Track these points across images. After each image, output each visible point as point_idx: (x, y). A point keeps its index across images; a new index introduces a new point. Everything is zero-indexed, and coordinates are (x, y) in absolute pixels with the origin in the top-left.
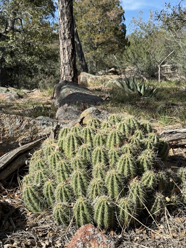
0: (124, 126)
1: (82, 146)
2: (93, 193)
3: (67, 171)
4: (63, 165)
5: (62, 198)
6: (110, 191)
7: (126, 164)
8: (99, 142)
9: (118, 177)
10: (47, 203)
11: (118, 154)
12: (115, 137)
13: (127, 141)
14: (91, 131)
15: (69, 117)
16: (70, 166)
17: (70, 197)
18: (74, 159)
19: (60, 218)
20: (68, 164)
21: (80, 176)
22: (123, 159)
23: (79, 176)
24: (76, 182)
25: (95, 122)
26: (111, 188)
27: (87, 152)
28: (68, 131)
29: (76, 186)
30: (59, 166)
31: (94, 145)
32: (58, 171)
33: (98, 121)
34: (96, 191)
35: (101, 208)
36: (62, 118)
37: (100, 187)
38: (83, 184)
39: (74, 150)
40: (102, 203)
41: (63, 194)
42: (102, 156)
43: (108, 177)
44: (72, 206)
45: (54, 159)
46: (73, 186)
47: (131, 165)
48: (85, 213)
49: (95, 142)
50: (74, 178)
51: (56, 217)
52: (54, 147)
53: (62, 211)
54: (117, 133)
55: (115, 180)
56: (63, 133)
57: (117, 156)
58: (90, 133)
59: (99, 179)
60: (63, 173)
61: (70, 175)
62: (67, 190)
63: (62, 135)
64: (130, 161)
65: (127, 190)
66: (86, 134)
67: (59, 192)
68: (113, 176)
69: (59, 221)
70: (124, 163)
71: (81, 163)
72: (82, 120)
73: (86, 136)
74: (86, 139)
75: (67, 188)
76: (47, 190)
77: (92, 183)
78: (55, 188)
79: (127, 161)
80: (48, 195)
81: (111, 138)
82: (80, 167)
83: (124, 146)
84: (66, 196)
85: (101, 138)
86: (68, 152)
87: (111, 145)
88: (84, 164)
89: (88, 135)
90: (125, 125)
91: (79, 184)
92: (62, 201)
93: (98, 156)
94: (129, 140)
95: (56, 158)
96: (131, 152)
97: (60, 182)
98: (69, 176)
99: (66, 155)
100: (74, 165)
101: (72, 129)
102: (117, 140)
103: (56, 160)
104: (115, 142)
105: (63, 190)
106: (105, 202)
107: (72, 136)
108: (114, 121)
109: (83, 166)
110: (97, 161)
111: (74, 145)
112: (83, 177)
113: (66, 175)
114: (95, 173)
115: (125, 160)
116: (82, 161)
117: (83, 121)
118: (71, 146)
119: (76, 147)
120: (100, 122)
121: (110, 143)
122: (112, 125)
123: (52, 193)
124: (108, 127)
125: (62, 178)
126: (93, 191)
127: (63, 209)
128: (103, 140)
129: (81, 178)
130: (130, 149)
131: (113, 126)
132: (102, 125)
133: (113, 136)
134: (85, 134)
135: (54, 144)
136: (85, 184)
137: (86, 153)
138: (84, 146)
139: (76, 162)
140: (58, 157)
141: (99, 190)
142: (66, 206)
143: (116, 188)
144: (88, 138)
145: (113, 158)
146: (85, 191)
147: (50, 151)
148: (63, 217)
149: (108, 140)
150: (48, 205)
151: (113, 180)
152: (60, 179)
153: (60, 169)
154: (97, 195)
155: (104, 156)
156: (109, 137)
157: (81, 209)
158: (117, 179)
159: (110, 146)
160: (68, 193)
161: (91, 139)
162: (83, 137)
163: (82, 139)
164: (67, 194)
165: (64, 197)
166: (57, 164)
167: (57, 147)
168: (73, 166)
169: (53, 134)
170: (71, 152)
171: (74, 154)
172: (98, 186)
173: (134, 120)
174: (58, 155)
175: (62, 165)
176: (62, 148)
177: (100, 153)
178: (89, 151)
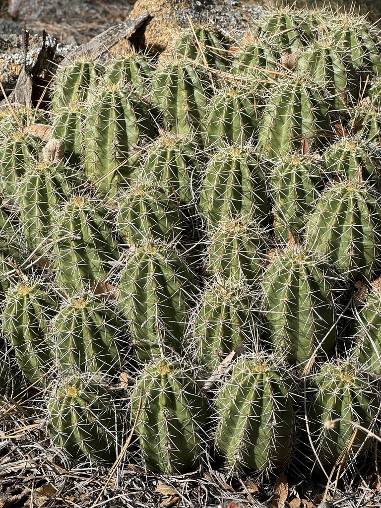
0: (329, 60)
1: (158, 142)
2: (210, 340)
3: (99, 245)
4: (85, 220)
5: (83, 354)
6: (279, 332)
7: (350, 223)
8: (228, 128)
9: (319, 276)
10: (15, 370)
11: (314, 180)
12: (298, 109)
13: (345, 123)
14: (195, 79)
15: (59, 12)
16: (110, 226)
17: (115, 352)
18: (126, 196)
19: (78, 435)
20: (102, 214)
21: (158, 269)
22: (334, 203)
23: (152, 269)
24: (141, 295)
25: (208, 42)
26: (284, 321)
27: (182, 166)
28: (93, 73)
29: (141, 310)
30: (65, 225)
31: (205, 135)
32: (63, 245)
33: (220, 36)
34: (227, 331)
35: (249, 402)
36: (35, 16)
37: (242, 315)
38: (169, 302)
39: (123, 157)
40: (255, 386)
41: (88, 341)
42: (247, 187)
43: (275, 275)
44: (123, 386)
45: (43, 193)
46: (129, 309)
47: (367, 228)
48: (180, 418)
49: (214, 126)
50: (133, 279)
51: (59, 430)
52: (37, 139)
53: (86, 408)
54: (305, 93)
55: (305, 290)
56: (71, 82)
57: (309, 188)
58: (190, 88)
59: (237, 280)
60: (81, 253)
61: (115, 263)
62: (101, 323)
63: (68, 92)
64: (366, 213)
65: (348, 327)
66: (174, 90)
67: (71, 332)
68: (297, 275)
69: (72, 449)
70: (341, 220)
71: (160, 212)
72: (141, 28)
73: (173, 101)
74: (173, 111)
75: (101, 314)
76: (19, 323)
77: (207, 298)
78: (53, 314)
79: (351, 209)
80: (19, 338)
81: (281, 110)
82: (156, 231)
83: (335, 147)
84: (99, 346)
85: (237, 111)
86: (101, 165)
87: (282, 139)
88: (171, 218)
89: (183, 94)
90: (333, 55)
91: (151, 300)
92: (83, 369)
93: (230, 185)
94: (352, 123)
95: (51, 190)
96: (365, 174)
97: (71, 288)
98: (107, 268)
99: (90, 176)
100: (129, 221)
101: (110, 68)
102: (307, 120)
103: (52, 199)
104: (297, 130)
105: (85, 323)
106: (267, 379)
107: (118, 100)
108: (285, 40)
109: (166, 226)
110: (226, 206)
111: (123, 138)
112: (168, 274)
113: (96, 261)
114: (219, 258)
115: (345, 207)
116: (163, 205)
117: (147, 35)
118: (112, 141)
119: (132, 145)
120: (226, 42)
121: (276, 131)
122: (277, 56)
123: (38, 333)
124: (263, 62)
125: (77, 274)
126: (210, 332)
127: (87, 401)
128: (246, 120)
129: (161, 280)
130: (359, 160)
131: (284, 58)
132: (238, 52)
133: (292, 102)
134: (167, 93)
135: (33, 129)
136: (179, 302)
137: (176, 170)
138: (165, 140)
139: (137, 208)
140: (57, 183)
141: (236, 331)
142: (102, 392)
143: (306, 323)
144: (182, 108)
145: (291, 196)
146: (178, 330)
147: (20, 159)
148: (90, 432)
149: (269, 119)
150: (19, 378)
151: (295, 290)
152: (67, 274)
153: (71, 234)
154: (227, 346)
155: (254, 185)
156: (272, 106)
157: (162, 401)
158: (314, 285)
159: (275, 143)
160: (106, 337)
161: (194, 113)
162: (162, 104)
163: (155, 112)
164: (101, 342)
165: (89, 351)
166: (57, 215)
167: (53, 143)
168: (123, 225)
169: (25, 85)
170: (112, 167)
171: (125, 171)
172: (233, 310)
173: (365, 36)
174: (59, 176)
175: (77, 221)
176: (71, 145)
177: (239, 175)
178: (188, 161)
